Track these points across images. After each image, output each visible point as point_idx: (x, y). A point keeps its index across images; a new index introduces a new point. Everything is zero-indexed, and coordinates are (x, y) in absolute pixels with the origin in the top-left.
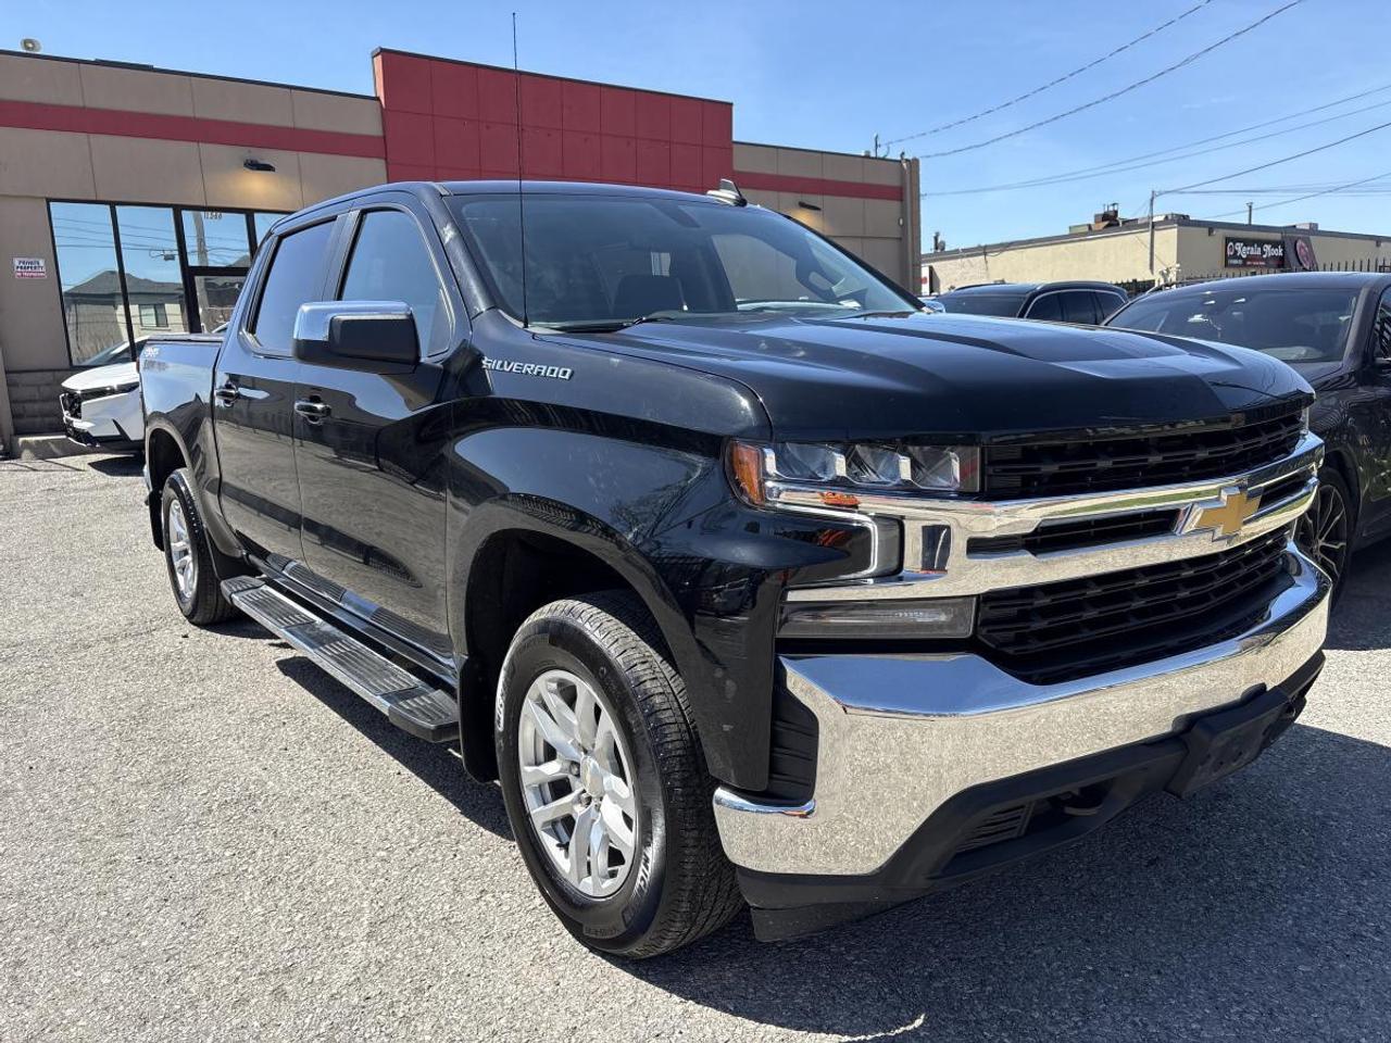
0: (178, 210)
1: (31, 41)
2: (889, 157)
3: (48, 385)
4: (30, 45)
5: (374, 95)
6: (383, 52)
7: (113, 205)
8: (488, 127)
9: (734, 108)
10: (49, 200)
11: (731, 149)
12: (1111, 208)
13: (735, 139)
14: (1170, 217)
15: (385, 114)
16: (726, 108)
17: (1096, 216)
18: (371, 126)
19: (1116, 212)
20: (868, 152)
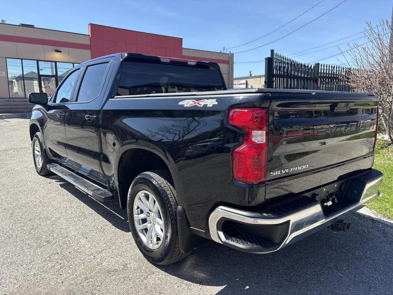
0: (38, 61)
1: (4, 20)
2: (226, 53)
3: (4, 102)
4: (3, 21)
5: (88, 34)
6: (91, 24)
7: (22, 59)
8: (117, 43)
9: (183, 40)
10: (6, 58)
11: (182, 50)
13: (183, 47)
15: (91, 40)
16: (181, 39)
18: (87, 42)
20: (221, 51)
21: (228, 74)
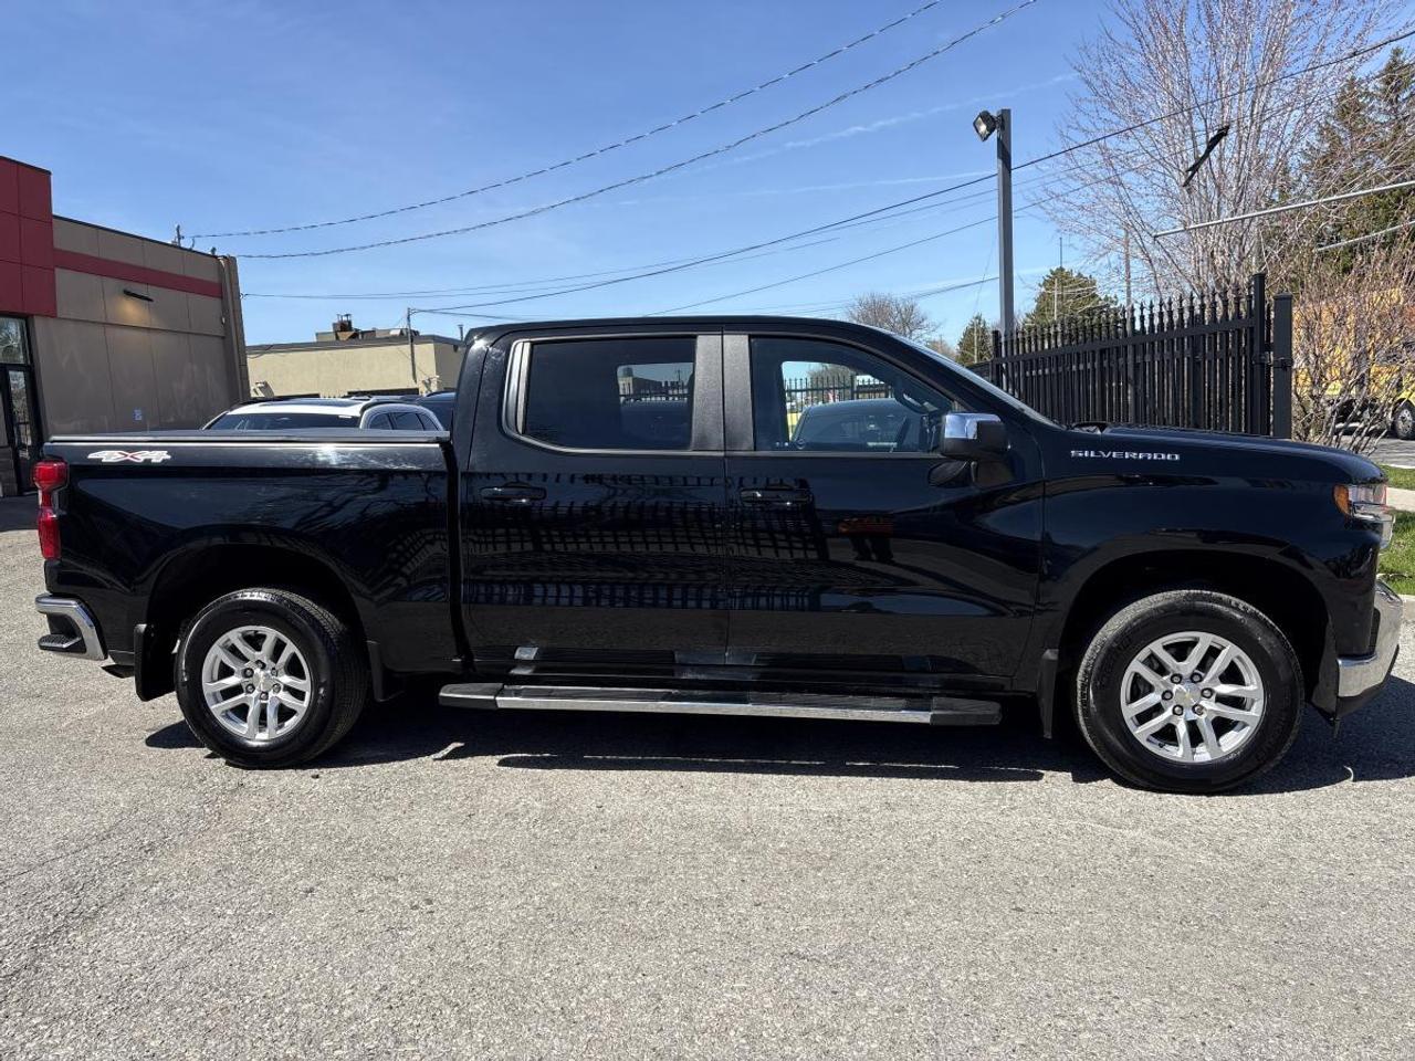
2: (194, 249)
9: (52, 177)
11: (51, 224)
12: (345, 319)
14: (405, 332)
16: (44, 175)
17: (334, 325)
19: (350, 322)
20: (173, 241)
21: (223, 338)
